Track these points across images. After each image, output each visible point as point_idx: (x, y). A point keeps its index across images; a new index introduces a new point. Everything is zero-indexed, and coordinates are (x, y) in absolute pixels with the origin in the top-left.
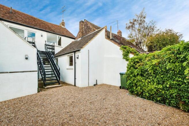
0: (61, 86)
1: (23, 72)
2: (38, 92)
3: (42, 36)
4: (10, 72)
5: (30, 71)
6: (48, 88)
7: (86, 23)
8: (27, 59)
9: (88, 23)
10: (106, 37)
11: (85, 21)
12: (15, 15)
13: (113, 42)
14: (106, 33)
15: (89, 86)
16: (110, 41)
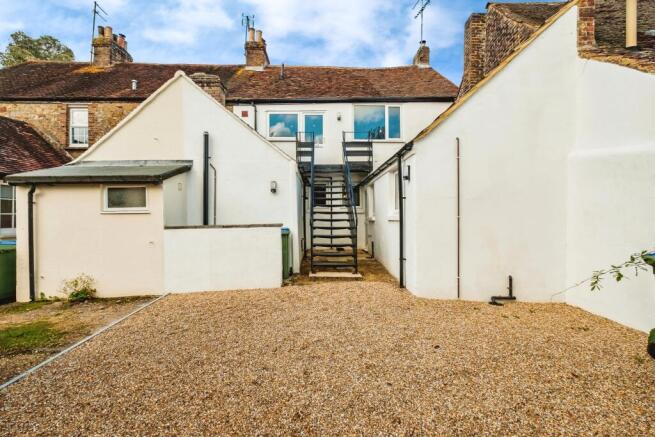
0: (357, 279)
1: (249, 226)
2: (284, 285)
3: (339, 119)
4: (224, 227)
5: (265, 226)
6: (316, 279)
7: (495, 14)
8: (274, 191)
9: (501, 14)
10: (584, 47)
11: (490, 7)
12: (288, 81)
13: (628, 65)
14: (588, 24)
15: (464, 297)
16: (608, 61)
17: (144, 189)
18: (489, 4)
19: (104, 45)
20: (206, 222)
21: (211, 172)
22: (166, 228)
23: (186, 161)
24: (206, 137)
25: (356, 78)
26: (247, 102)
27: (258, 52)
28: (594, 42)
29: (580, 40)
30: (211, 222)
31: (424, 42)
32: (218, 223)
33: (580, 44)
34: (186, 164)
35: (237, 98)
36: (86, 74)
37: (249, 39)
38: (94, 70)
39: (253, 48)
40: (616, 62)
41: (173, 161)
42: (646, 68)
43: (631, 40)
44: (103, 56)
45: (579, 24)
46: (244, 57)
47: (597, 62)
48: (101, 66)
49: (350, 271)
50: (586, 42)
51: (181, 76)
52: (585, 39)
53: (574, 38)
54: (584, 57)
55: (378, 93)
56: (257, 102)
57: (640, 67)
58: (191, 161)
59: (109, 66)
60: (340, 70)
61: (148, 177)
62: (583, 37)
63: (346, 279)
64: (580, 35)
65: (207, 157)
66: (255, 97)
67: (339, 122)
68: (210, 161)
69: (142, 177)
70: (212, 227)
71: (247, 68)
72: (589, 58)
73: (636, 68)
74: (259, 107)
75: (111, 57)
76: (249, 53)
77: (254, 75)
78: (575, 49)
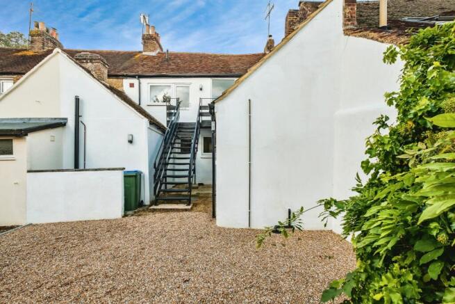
1: (96, 170)
2: (124, 215)
3: (201, 89)
5: (109, 169)
6: (154, 210)
7: (304, 9)
8: (131, 142)
9: (306, 9)
10: (347, 27)
11: (301, 5)
12: (171, 62)
13: (372, 38)
14: (352, 9)
15: (254, 226)
16: (361, 36)
17: (12, 140)
18: (300, 3)
19: (39, 35)
20: (77, 166)
21: (81, 127)
22: (29, 171)
23: (63, 119)
24: (77, 100)
25: (220, 61)
26: (133, 77)
27: (151, 41)
28: (356, 23)
29: (345, 21)
30: (81, 167)
31: (270, 36)
32: (87, 168)
33: (345, 25)
34: (62, 121)
35: (125, 74)
36: (22, 56)
37: (145, 33)
38: (30, 53)
39: (148, 39)
40: (365, 36)
41: (52, 119)
42: (383, 39)
43: (383, 22)
44: (38, 43)
45: (344, 9)
46: (142, 46)
47: (354, 37)
48: (36, 50)
49: (184, 203)
50: (349, 23)
51: (58, 52)
52: (349, 20)
53: (340, 20)
54: (347, 34)
55: (231, 71)
56: (140, 77)
57: (380, 39)
58: (66, 119)
59: (42, 50)
60: (211, 56)
61: (11, 130)
62: (347, 19)
63: (178, 210)
64: (345, 17)
65: (77, 116)
66: (140, 73)
67: (199, 91)
68: (80, 119)
69: (7, 130)
70: (82, 170)
71: (144, 53)
72: (349, 35)
73: (377, 40)
74: (142, 80)
75: (43, 44)
76: (145, 42)
77: (148, 58)
78: (341, 29)
